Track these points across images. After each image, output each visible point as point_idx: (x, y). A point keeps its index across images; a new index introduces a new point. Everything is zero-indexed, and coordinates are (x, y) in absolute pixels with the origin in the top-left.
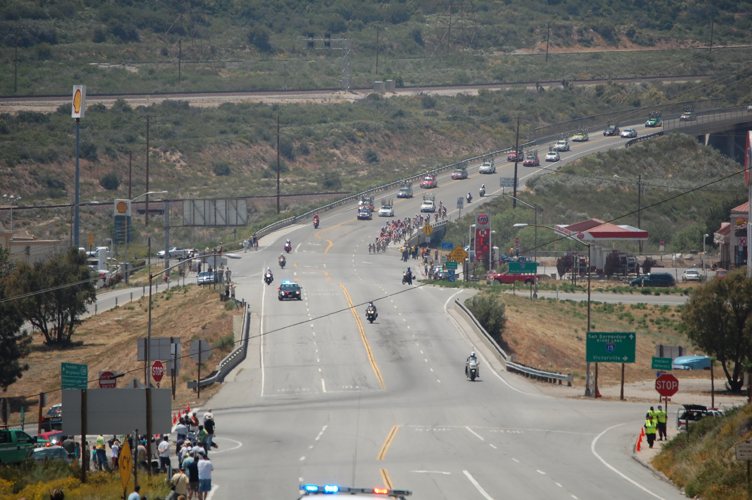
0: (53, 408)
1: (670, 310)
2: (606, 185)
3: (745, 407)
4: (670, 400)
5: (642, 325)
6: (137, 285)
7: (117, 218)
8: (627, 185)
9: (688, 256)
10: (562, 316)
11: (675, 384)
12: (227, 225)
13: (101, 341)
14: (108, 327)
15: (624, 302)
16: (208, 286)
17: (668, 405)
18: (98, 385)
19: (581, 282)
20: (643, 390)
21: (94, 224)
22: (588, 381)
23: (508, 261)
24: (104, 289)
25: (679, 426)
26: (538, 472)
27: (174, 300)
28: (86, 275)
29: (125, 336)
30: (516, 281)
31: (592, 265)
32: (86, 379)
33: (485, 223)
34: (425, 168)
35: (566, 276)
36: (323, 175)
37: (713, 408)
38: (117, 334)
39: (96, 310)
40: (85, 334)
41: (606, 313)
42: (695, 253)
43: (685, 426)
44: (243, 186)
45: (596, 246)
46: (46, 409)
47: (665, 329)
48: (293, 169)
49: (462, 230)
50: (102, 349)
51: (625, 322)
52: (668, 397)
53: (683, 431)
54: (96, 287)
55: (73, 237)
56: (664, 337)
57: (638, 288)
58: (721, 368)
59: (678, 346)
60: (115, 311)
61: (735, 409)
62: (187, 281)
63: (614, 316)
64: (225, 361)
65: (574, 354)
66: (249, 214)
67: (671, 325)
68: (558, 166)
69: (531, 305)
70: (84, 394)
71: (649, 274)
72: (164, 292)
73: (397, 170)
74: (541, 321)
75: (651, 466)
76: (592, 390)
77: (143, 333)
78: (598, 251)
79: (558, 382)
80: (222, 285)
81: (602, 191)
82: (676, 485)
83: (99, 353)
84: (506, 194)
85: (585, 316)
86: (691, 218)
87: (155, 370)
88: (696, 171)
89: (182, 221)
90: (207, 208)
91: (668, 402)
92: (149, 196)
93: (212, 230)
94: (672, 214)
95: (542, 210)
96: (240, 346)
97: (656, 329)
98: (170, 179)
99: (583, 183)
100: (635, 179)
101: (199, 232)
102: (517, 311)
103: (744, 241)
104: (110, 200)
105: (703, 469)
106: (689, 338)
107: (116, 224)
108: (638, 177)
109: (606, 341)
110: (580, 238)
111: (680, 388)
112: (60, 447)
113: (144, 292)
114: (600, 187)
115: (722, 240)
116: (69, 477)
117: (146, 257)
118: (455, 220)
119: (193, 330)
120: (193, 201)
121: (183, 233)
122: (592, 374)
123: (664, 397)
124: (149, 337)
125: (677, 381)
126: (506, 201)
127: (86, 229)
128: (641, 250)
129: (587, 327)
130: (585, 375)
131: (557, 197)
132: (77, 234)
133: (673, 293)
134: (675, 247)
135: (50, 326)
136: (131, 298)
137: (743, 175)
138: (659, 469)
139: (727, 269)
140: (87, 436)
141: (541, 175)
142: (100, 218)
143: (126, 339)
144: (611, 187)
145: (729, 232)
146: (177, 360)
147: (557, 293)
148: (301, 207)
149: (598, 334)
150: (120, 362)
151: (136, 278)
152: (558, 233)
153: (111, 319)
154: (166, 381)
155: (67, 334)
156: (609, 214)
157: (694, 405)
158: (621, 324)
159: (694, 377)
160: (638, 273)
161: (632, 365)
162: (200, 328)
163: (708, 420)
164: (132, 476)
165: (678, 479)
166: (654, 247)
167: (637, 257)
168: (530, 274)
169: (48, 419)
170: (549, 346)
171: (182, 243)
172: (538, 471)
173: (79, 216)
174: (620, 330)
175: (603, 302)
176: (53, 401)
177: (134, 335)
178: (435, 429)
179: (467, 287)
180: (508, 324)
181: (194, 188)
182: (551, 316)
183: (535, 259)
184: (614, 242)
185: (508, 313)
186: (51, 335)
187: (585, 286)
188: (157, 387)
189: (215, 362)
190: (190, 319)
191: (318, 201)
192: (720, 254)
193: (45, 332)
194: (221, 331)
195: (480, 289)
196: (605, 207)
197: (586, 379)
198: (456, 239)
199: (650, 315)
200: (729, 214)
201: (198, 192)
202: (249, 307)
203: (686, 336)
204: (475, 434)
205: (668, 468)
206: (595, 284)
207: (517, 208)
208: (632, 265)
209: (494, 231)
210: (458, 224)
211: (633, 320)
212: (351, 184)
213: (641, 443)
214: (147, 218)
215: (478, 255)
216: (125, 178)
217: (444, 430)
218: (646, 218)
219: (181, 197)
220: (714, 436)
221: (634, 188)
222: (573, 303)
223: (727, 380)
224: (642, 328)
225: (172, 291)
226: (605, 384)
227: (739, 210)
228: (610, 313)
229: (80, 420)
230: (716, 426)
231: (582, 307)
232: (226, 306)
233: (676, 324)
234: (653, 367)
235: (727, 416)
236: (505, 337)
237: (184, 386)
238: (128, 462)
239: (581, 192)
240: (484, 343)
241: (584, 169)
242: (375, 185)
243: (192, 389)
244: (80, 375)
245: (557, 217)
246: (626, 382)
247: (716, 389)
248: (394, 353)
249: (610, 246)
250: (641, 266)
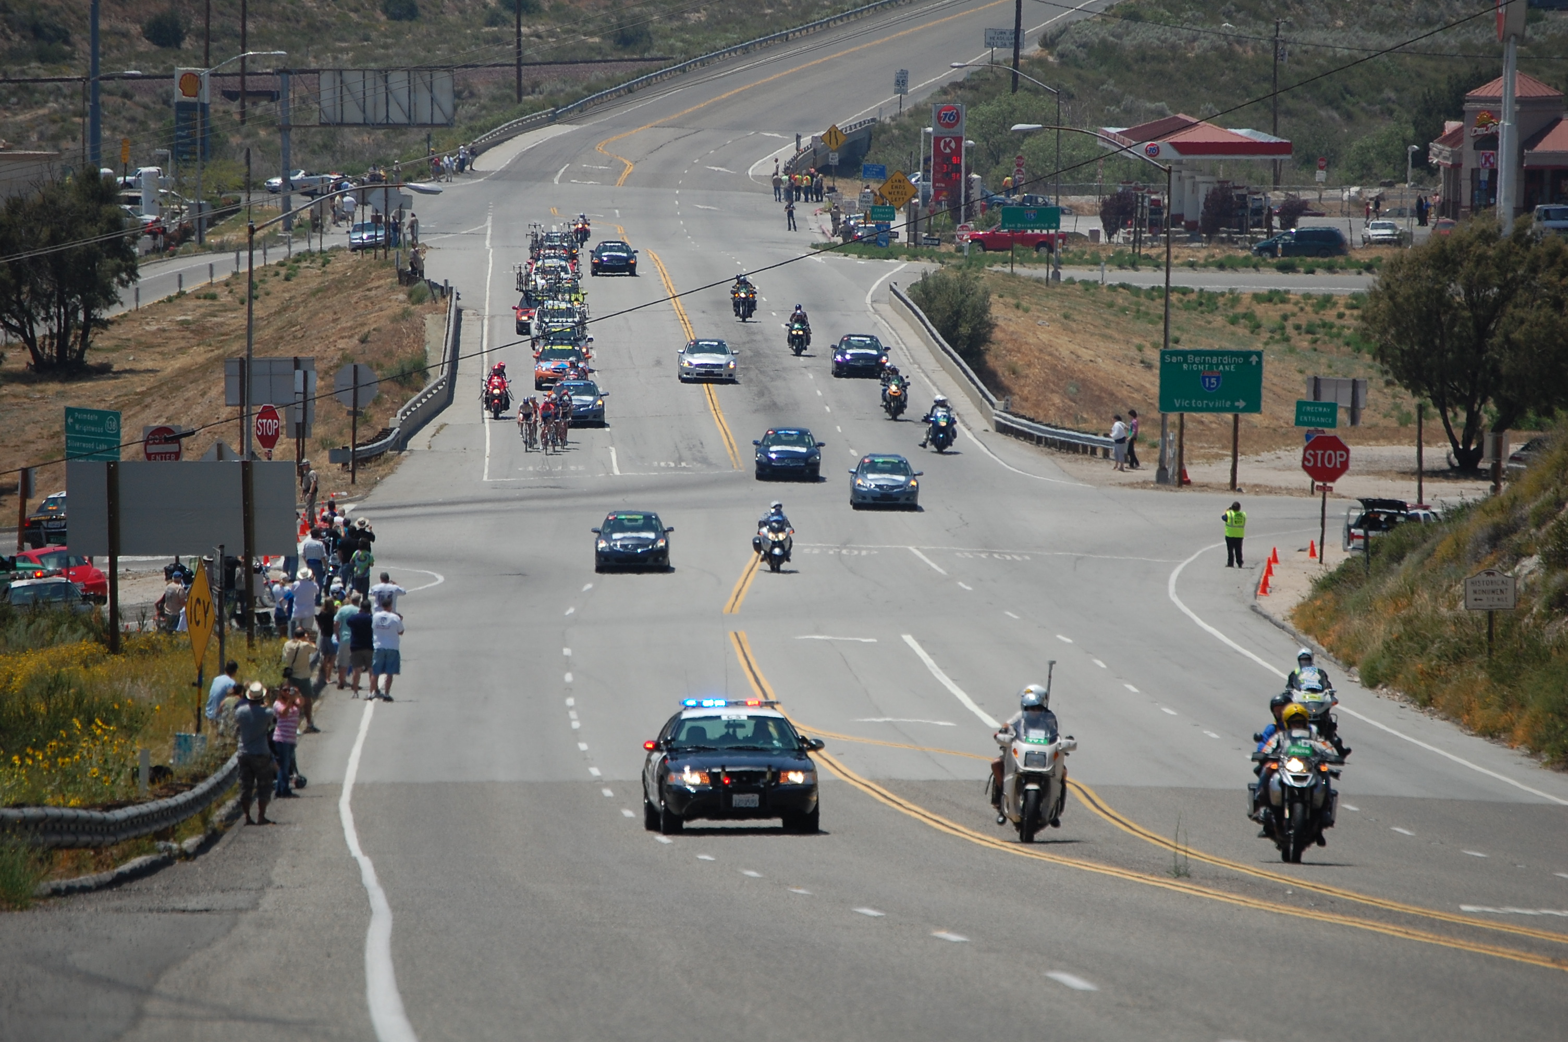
0: (48, 500)
1: (1335, 304)
2: (1206, 44)
3: (1486, 501)
4: (1331, 489)
5: (1277, 337)
6: (221, 248)
7: (181, 106)
8: (1251, 43)
9: (1374, 192)
10: (1111, 318)
11: (1341, 456)
12: (411, 123)
13: (149, 365)
14: (164, 335)
15: (1240, 288)
16: (373, 252)
17: (1328, 499)
18: (142, 455)
19: (1152, 247)
20: (1275, 468)
21: (132, 120)
22: (1163, 452)
23: (999, 204)
24: (153, 256)
25: (1349, 544)
26: (1059, 640)
27: (303, 280)
28: (116, 223)
29: (198, 355)
30: (1018, 246)
31: (1173, 211)
32: (119, 442)
33: (952, 126)
34: (829, 7)
35: (1120, 236)
36: (613, 20)
37: (1420, 504)
38: (182, 351)
39: (137, 299)
40: (116, 349)
41: (1202, 312)
42: (1390, 185)
43: (1361, 541)
44: (445, 41)
45: (1184, 173)
46: (34, 502)
47: (1325, 343)
48: (551, 7)
49: (905, 137)
50: (150, 381)
51: (1242, 331)
52: (1329, 484)
53: (1357, 553)
54: (137, 250)
55: (88, 145)
56: (1323, 360)
57: (1270, 260)
58: (1440, 421)
59: (1351, 378)
60: (178, 301)
61: (1468, 505)
62: (329, 242)
63: (1220, 318)
64: (409, 409)
65: (1135, 395)
66: (457, 101)
67: (1339, 335)
68: (1107, 5)
69: (1047, 296)
70: (113, 472)
71: (1293, 230)
72: (281, 264)
73: (769, 11)
74: (1066, 328)
75: (1290, 625)
76: (1171, 469)
77: (237, 347)
78: (1188, 184)
79: (1100, 453)
80: (400, 251)
81: (1197, 57)
82: (1340, 662)
83: (144, 389)
84: (998, 63)
85: (1160, 318)
86: (1382, 113)
87: (262, 424)
88: (1394, 13)
89: (316, 115)
90: (369, 84)
91: (1328, 493)
92: (247, 62)
93: (380, 134)
94: (1344, 104)
95: (1071, 97)
96: (441, 377)
97: (1306, 344)
98: (291, 25)
99: (1159, 39)
100: (1265, 29)
101: (352, 139)
102: (1018, 307)
103: (1492, 160)
104: (165, 69)
105: (1398, 628)
106: (1374, 358)
107: (178, 119)
108: (1273, 26)
109: (1201, 367)
110: (1150, 156)
111: (1352, 466)
112: (63, 579)
113: (238, 263)
114: (1193, 49)
115: (1445, 158)
116: (84, 642)
117: (241, 188)
118: (893, 119)
119: (341, 344)
120: (341, 72)
121: (318, 140)
122: (1172, 436)
123: (1321, 484)
124: (249, 356)
125: (1347, 451)
126: (998, 77)
127: (114, 129)
128: (1277, 181)
129: (1162, 341)
130: (1158, 439)
131: (1103, 68)
132: (95, 137)
133: (1342, 268)
134: (1349, 173)
135: (41, 330)
136: (212, 276)
137: (1492, 21)
138: (1308, 631)
139: (1455, 217)
140: (120, 559)
141: (1071, 23)
142: (146, 107)
143: (200, 359)
144: (1216, 49)
145: (1460, 140)
146: (310, 403)
147: (1102, 270)
148: (568, 89)
149: (1184, 354)
150: (189, 408)
151: (221, 234)
152: (1106, 145)
153: (169, 318)
154: (284, 448)
155: (78, 347)
156: (1210, 106)
157: (1380, 500)
158: (1233, 334)
159: (1382, 442)
160: (1270, 227)
161: (1255, 418)
162: (355, 340)
163: (1410, 531)
164: (215, 640)
165: (1345, 651)
166: (1303, 174)
167: (1269, 195)
168: (1045, 232)
169: (39, 522)
170: (1084, 381)
171: (317, 162)
172: (1059, 636)
173: (100, 101)
174: (1233, 347)
175: (1197, 289)
176: (49, 487)
177: (216, 352)
178: (844, 552)
179: (914, 257)
180: (997, 334)
181: (344, 45)
182: (1089, 317)
183: (1057, 199)
184: (1222, 164)
185: (998, 311)
186: (43, 349)
187: (1159, 256)
188: (265, 460)
189: (388, 410)
190: (335, 321)
191: (602, 75)
192: (1441, 186)
193: (30, 342)
194: (400, 346)
195: (942, 263)
196: (1203, 90)
197: (1159, 448)
198: (893, 158)
199: (1294, 315)
200: (1462, 102)
201: (351, 54)
202: (458, 298)
203: (1368, 357)
204: (928, 561)
205: (1324, 628)
206: (1181, 252)
207: (1018, 93)
208: (1258, 211)
209: (970, 142)
210: (898, 126)
211: (1259, 326)
212: (672, 41)
213: (1270, 578)
214: (243, 106)
215: (938, 192)
216: (197, 23)
217: (864, 553)
218: (1289, 113)
219: (313, 65)
220: (1421, 562)
221: (1264, 50)
222: (1136, 291)
223: (1450, 448)
224: (1277, 342)
225: (297, 261)
226: (1197, 457)
227: (1484, 94)
228: (1211, 312)
229: (106, 525)
230: (1425, 541)
231: (1153, 299)
232: (410, 296)
233: (1347, 332)
234: (1298, 422)
235: (1448, 521)
236: (991, 361)
237: (323, 458)
238: (206, 613)
239: (1153, 58)
240: (947, 372)
241: (1162, 10)
242: (723, 43)
243: (339, 465)
244: (105, 434)
245: (1102, 110)
246: (1243, 454)
247: (1426, 466)
248: (761, 394)
249: (1213, 173)
250: (1277, 214)
